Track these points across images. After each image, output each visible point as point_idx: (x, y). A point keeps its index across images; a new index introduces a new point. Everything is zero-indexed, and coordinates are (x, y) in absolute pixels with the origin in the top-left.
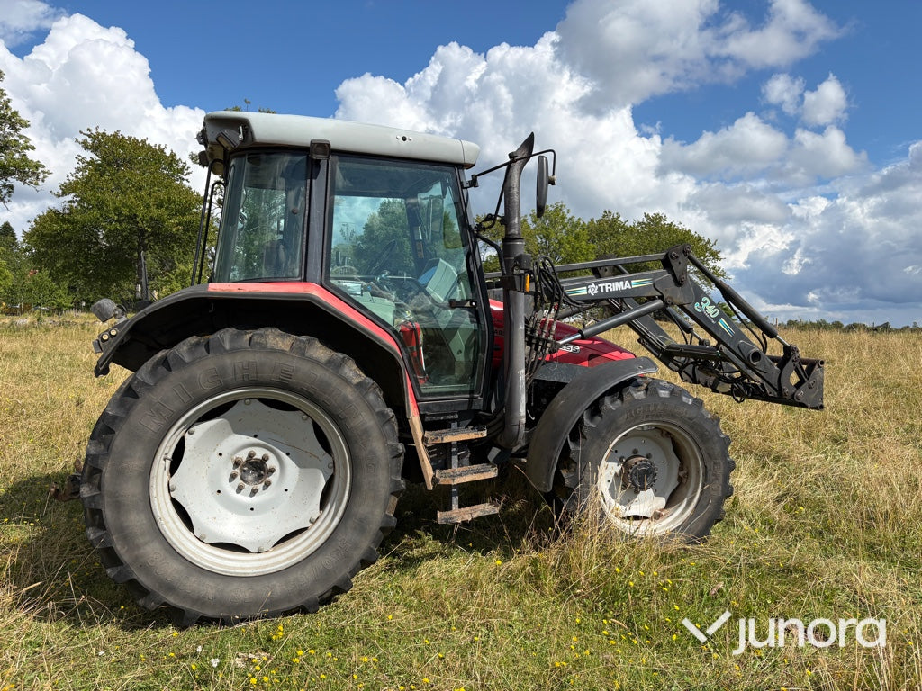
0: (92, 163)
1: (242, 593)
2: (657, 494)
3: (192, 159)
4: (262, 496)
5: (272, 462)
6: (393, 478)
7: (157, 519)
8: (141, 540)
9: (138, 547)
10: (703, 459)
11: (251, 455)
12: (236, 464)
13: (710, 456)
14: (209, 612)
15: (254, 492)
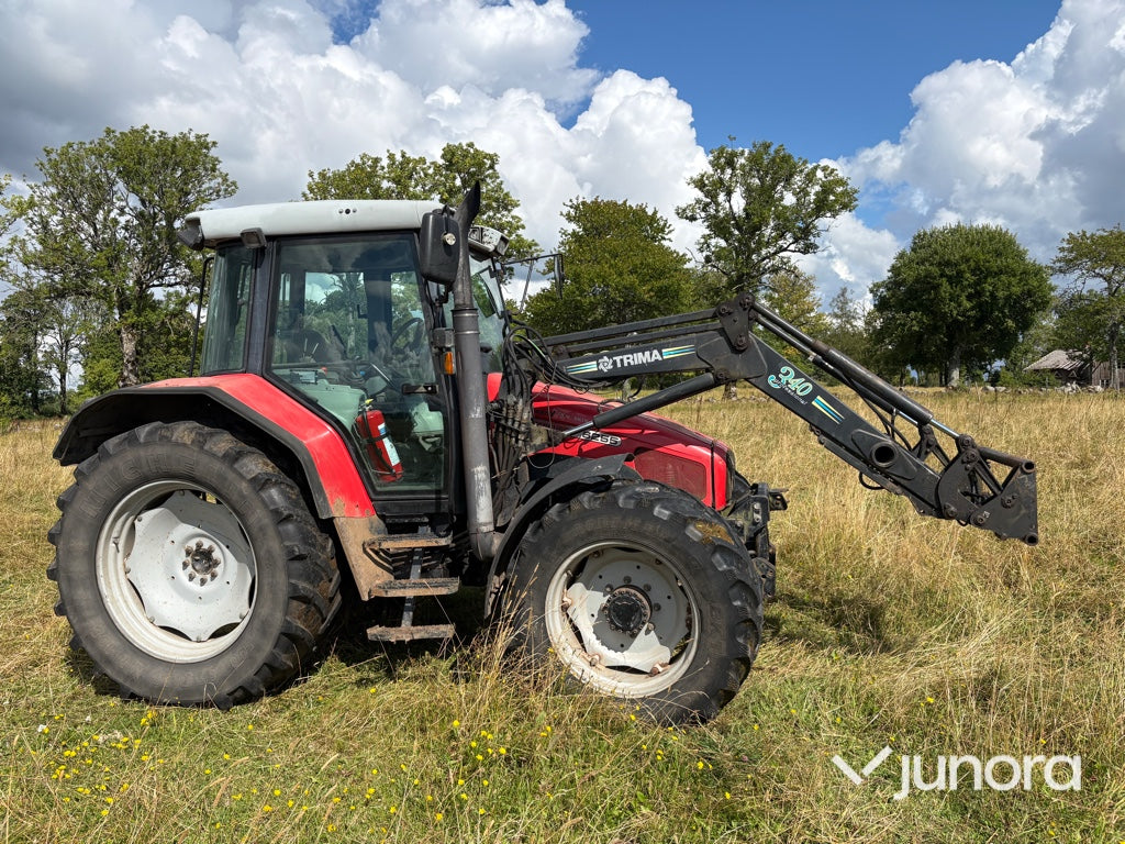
0: (574, 234)
1: (161, 677)
2: (663, 640)
3: (678, 214)
4: (210, 586)
5: (216, 554)
6: (293, 581)
7: (104, 596)
8: (87, 613)
9: (84, 620)
10: (696, 600)
11: (199, 546)
12: (188, 553)
13: (704, 596)
14: (137, 690)
15: (203, 582)
